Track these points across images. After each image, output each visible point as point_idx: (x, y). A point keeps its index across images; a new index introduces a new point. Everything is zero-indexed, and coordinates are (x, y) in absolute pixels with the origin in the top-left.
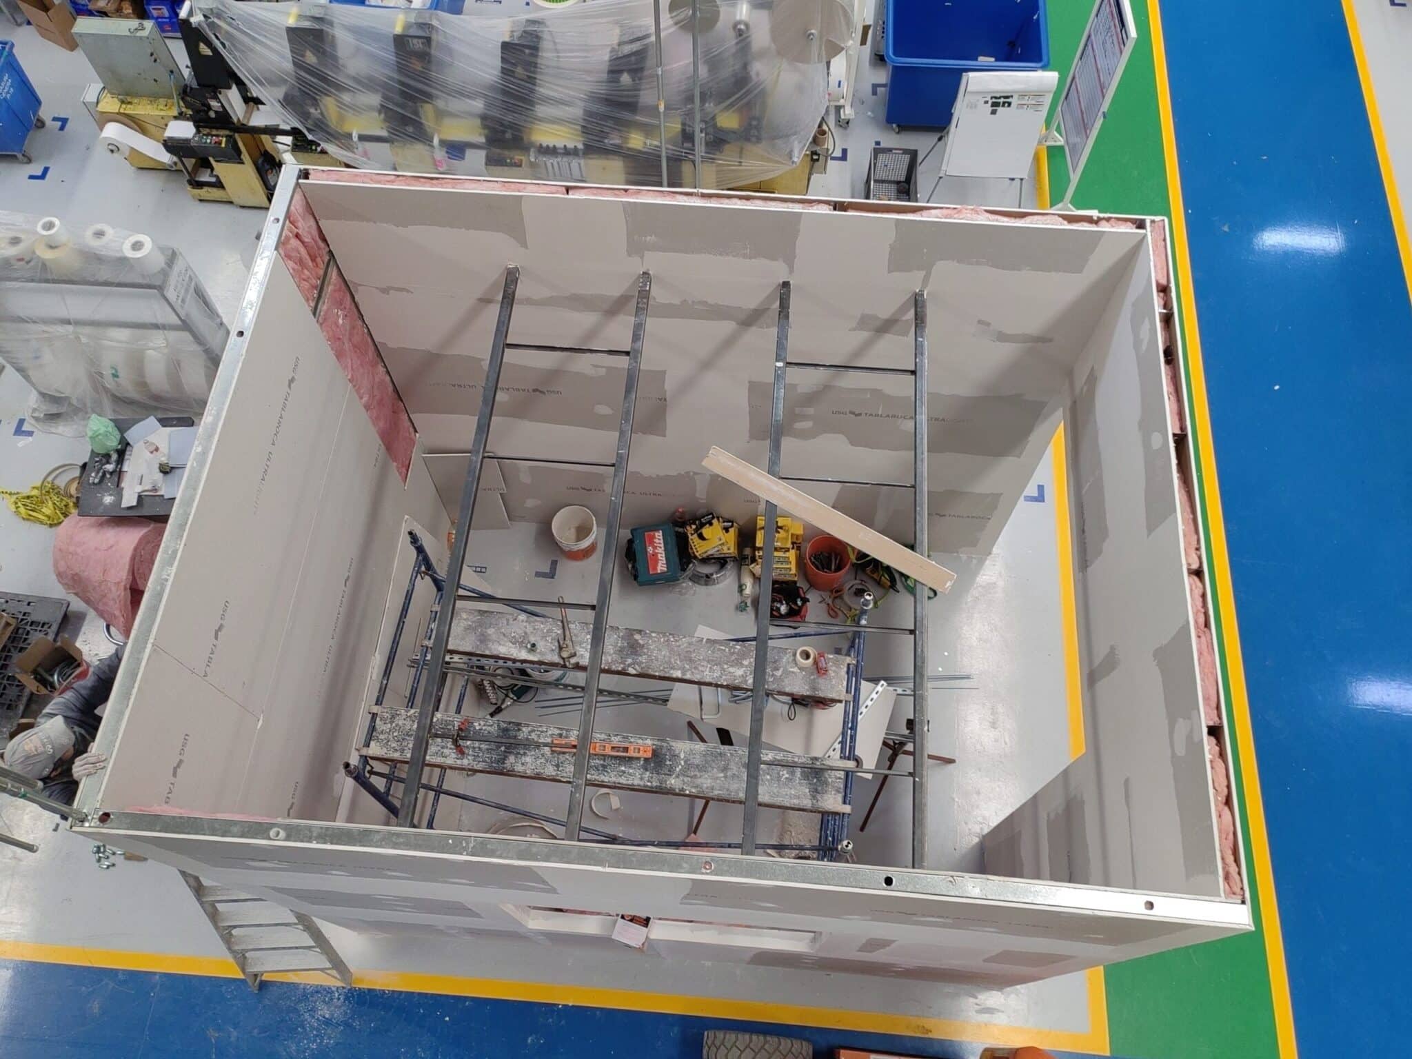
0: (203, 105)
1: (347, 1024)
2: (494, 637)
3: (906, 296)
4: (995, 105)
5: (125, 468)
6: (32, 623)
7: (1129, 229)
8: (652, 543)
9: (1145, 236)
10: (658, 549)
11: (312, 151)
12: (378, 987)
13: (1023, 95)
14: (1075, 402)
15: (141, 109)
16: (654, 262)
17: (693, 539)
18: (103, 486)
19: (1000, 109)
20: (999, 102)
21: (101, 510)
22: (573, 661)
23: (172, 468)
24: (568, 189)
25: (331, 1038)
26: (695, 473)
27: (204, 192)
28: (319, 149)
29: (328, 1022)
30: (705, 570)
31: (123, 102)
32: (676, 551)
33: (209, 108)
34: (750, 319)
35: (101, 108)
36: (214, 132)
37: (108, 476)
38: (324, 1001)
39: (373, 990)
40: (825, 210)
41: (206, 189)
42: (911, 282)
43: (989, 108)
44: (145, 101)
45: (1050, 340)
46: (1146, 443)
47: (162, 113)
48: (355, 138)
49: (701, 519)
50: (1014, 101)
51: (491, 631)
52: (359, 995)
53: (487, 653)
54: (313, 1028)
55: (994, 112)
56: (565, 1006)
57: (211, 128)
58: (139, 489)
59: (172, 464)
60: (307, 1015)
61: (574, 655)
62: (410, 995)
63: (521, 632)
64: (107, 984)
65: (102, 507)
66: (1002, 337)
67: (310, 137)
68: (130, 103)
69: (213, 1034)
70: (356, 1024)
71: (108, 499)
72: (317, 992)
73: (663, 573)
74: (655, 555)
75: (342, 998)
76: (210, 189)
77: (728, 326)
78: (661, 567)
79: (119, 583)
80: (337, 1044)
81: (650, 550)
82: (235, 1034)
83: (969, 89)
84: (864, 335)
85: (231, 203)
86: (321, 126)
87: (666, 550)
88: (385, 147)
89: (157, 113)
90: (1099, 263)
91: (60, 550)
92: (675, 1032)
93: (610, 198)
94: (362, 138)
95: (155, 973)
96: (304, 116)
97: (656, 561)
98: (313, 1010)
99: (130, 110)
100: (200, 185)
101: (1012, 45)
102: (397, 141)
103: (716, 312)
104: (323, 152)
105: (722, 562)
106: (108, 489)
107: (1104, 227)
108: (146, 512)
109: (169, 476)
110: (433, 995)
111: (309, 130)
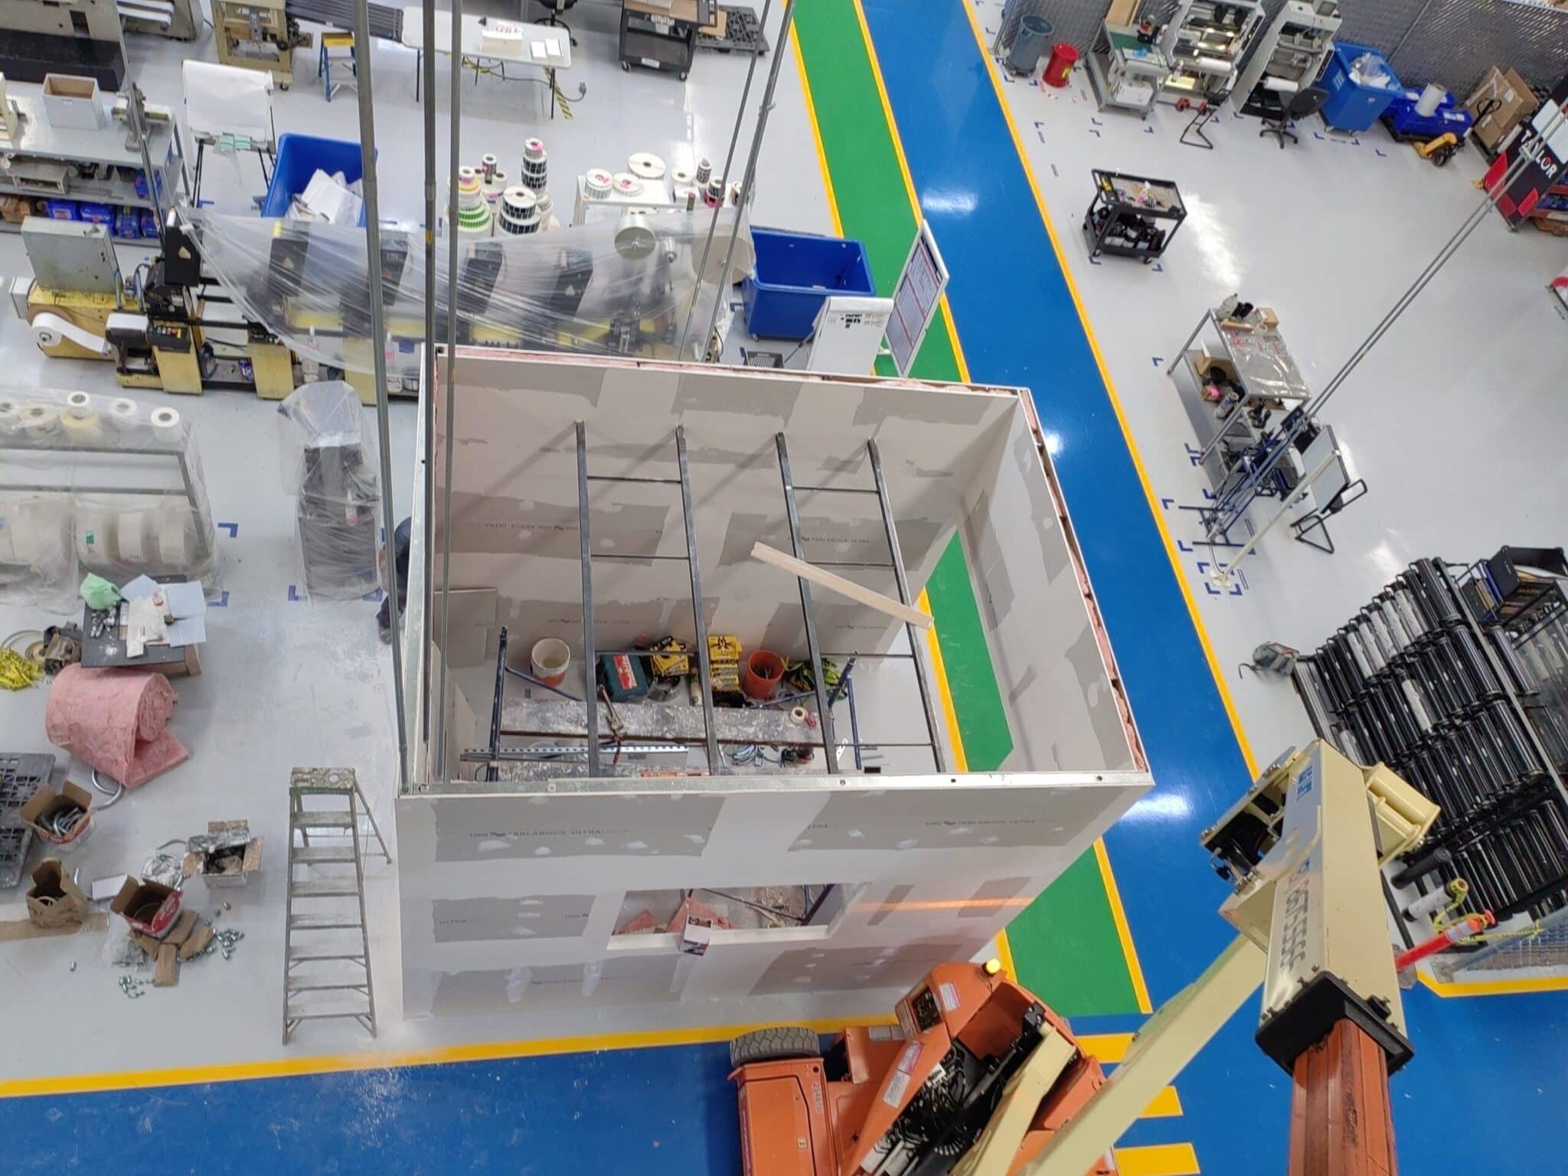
0: (165, 300)
1: (405, 1098)
2: (553, 719)
3: (863, 442)
4: (848, 321)
5: (123, 622)
6: (18, 779)
7: (1008, 395)
8: (620, 662)
9: (1018, 400)
10: (627, 670)
11: (268, 342)
12: (428, 1062)
13: (868, 314)
14: (969, 518)
15: (76, 302)
16: (689, 419)
17: (657, 658)
18: (104, 638)
19: (852, 325)
20: (851, 319)
21: (104, 661)
22: (622, 731)
23: (176, 619)
24: (639, 364)
25: (392, 1112)
26: (665, 599)
27: (133, 380)
28: (276, 341)
29: (387, 1099)
30: (663, 688)
31: (56, 295)
32: (641, 670)
33: (170, 303)
34: (747, 462)
35: (31, 299)
36: (168, 324)
37: (108, 629)
38: (380, 1082)
39: (427, 1066)
40: (818, 380)
41: (135, 376)
42: (866, 432)
43: (844, 323)
44: (78, 295)
45: (951, 475)
46: (1039, 526)
47: (99, 306)
48: (312, 331)
49: (662, 643)
50: (863, 319)
51: (549, 715)
52: (412, 1072)
53: (550, 731)
54: (373, 1107)
55: (848, 326)
56: (602, 1052)
57: (165, 320)
58: (144, 639)
59: (175, 615)
60: (366, 1097)
61: (621, 727)
62: (460, 1065)
63: (574, 714)
64: (156, 1101)
65: (105, 659)
66: (920, 473)
67: (270, 331)
68: (64, 296)
69: (275, 1128)
70: (415, 1096)
71: (111, 651)
72: (371, 1075)
73: (634, 688)
74: (625, 674)
75: (397, 1076)
76: (140, 376)
77: (728, 468)
78: (632, 683)
79: (125, 729)
80: (399, 1116)
81: (620, 671)
82: (296, 1124)
83: (831, 308)
84: (826, 473)
85: (161, 389)
86: (280, 321)
87: (633, 669)
88: (339, 340)
89: (94, 305)
90: (990, 417)
91: (57, 703)
92: (697, 1057)
93: (669, 370)
94: (318, 333)
95: (204, 1085)
96: (265, 311)
97: (626, 678)
98: (370, 1092)
99: (63, 302)
100: (130, 372)
101: (839, 278)
102: (352, 335)
103: (723, 457)
104: (281, 344)
105: (674, 681)
106: (110, 642)
107: (992, 394)
108: (151, 660)
109: (172, 627)
110: (481, 1062)
111: (270, 325)
